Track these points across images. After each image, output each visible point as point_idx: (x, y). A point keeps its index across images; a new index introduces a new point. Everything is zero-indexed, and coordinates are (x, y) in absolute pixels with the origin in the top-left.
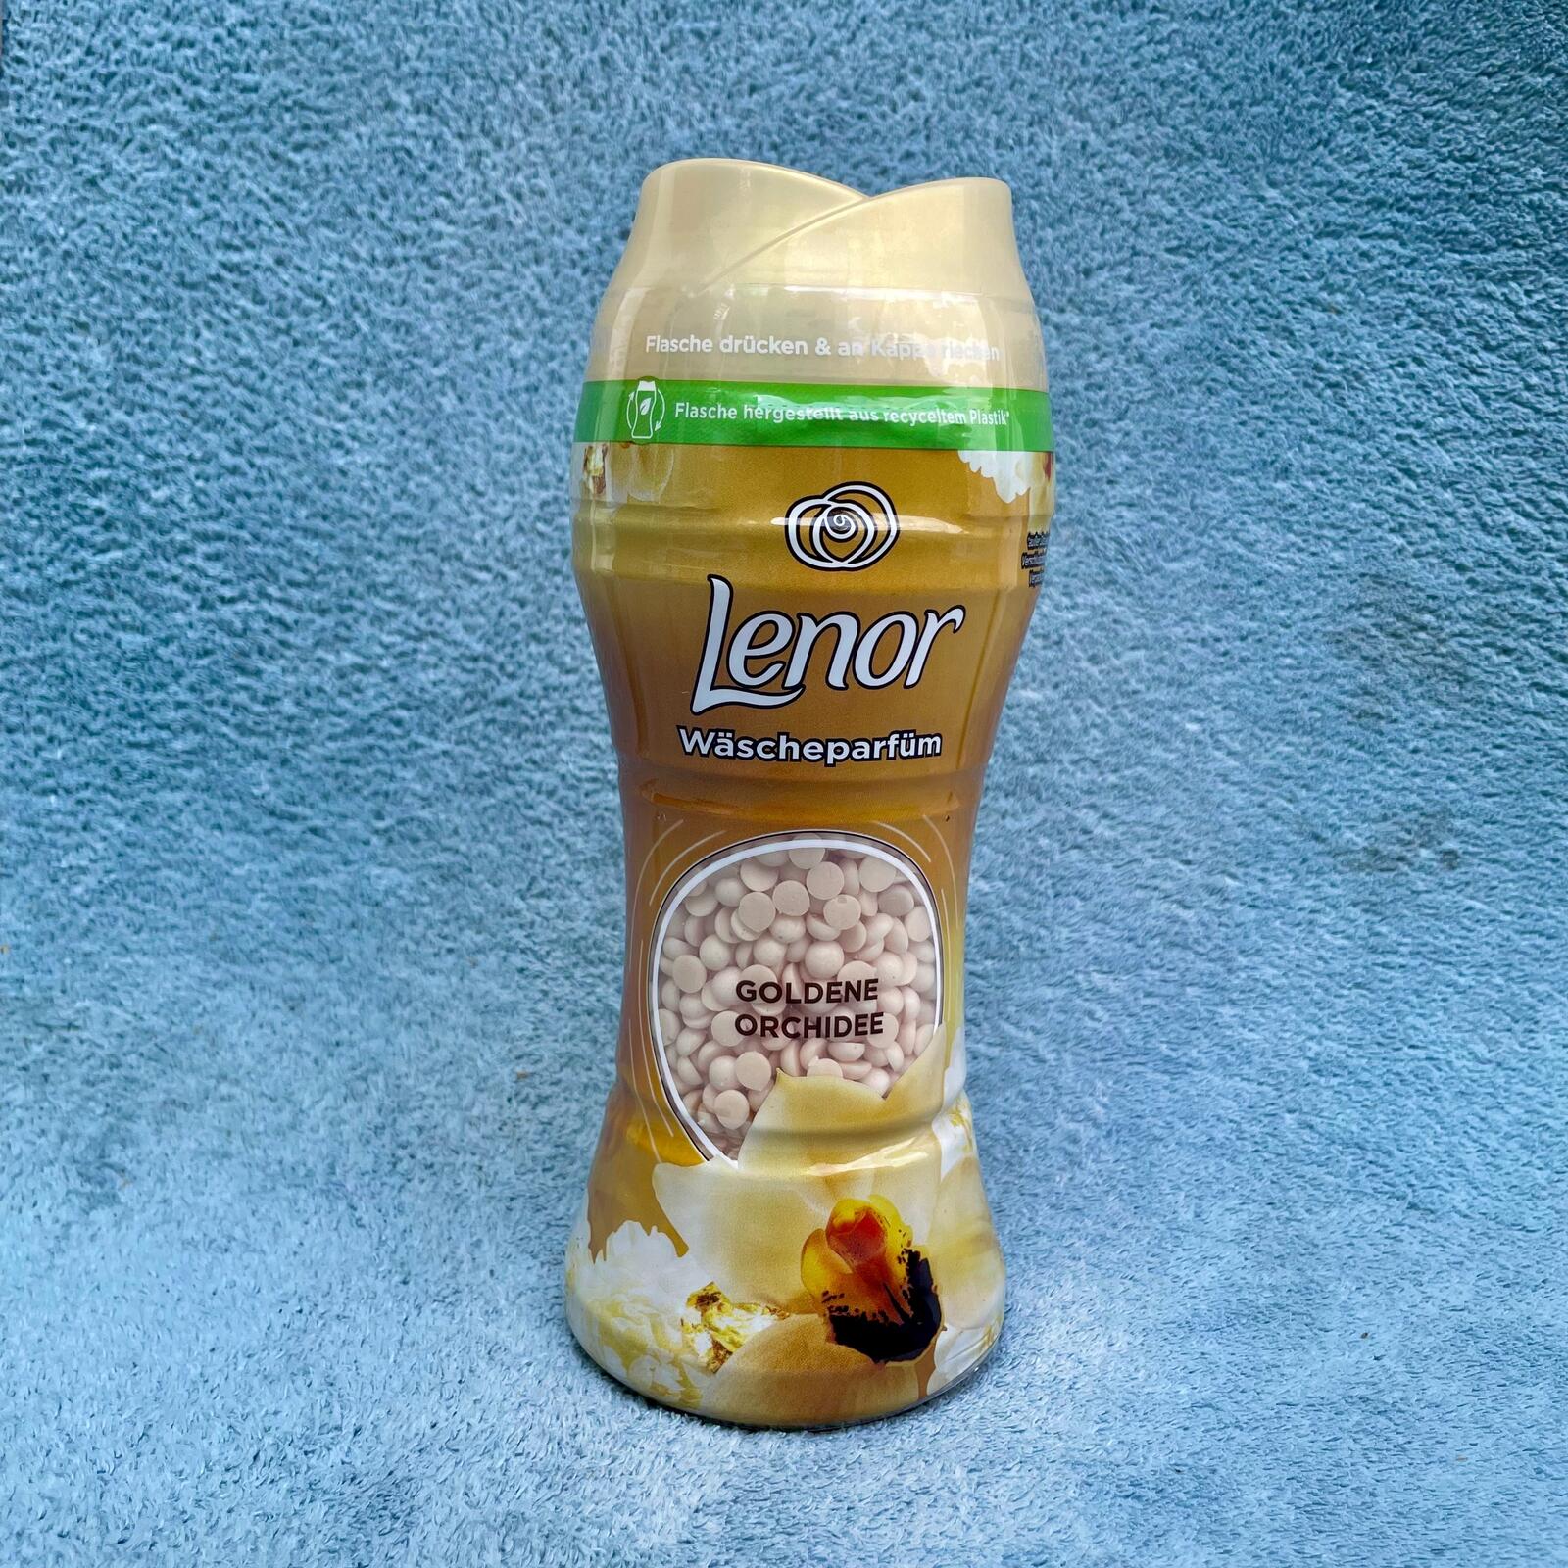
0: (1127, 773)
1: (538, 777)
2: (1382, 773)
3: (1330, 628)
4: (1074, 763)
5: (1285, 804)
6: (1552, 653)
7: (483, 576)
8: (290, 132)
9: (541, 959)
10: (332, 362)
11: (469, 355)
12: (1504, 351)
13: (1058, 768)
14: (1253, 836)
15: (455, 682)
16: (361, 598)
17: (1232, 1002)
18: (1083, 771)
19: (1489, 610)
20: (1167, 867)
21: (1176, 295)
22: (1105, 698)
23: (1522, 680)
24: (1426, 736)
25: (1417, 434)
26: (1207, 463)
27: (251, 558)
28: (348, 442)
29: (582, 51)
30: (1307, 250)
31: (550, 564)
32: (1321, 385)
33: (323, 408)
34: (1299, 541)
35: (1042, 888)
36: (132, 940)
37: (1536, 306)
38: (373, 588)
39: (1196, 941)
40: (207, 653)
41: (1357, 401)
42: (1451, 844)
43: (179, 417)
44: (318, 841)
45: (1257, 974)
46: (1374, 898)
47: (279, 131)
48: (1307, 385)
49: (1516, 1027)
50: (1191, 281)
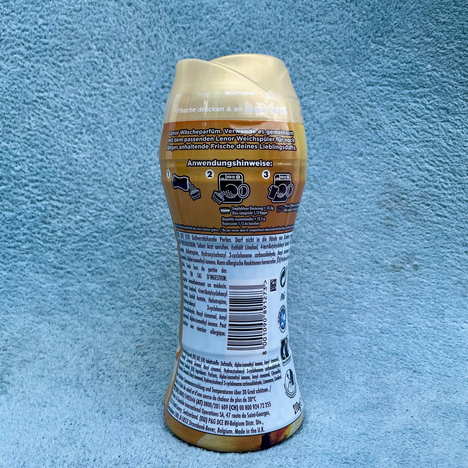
0: (320, 245)
1: (140, 253)
2: (394, 242)
3: (377, 200)
4: (304, 242)
5: (367, 253)
6: (441, 205)
7: (121, 191)
8: (59, 57)
9: (142, 310)
10: (72, 126)
11: (116, 123)
12: (423, 118)
13: (299, 244)
14: (358, 263)
15: (113, 224)
16: (82, 199)
17: (355, 313)
18: (307, 245)
19: (422, 193)
20: (333, 273)
21: (327, 103)
22: (312, 223)
23: (433, 214)
24: (406, 231)
25: (399, 142)
26: (339, 152)
27: (47, 187)
28: (78, 151)
29: (149, 33)
30: (365, 90)
31: (142, 187)
32: (370, 129)
33: (70, 140)
34: (367, 175)
35: (296, 281)
36: (9, 309)
37: (431, 104)
38: (86, 196)
39: (343, 295)
40: (33, 217)
41: (381, 133)
42: (416, 263)
43: (24, 144)
44: (70, 275)
45: (362, 304)
46: (394, 280)
47: (55, 56)
48: (366, 129)
49: (438, 316)
50: (331, 99)
